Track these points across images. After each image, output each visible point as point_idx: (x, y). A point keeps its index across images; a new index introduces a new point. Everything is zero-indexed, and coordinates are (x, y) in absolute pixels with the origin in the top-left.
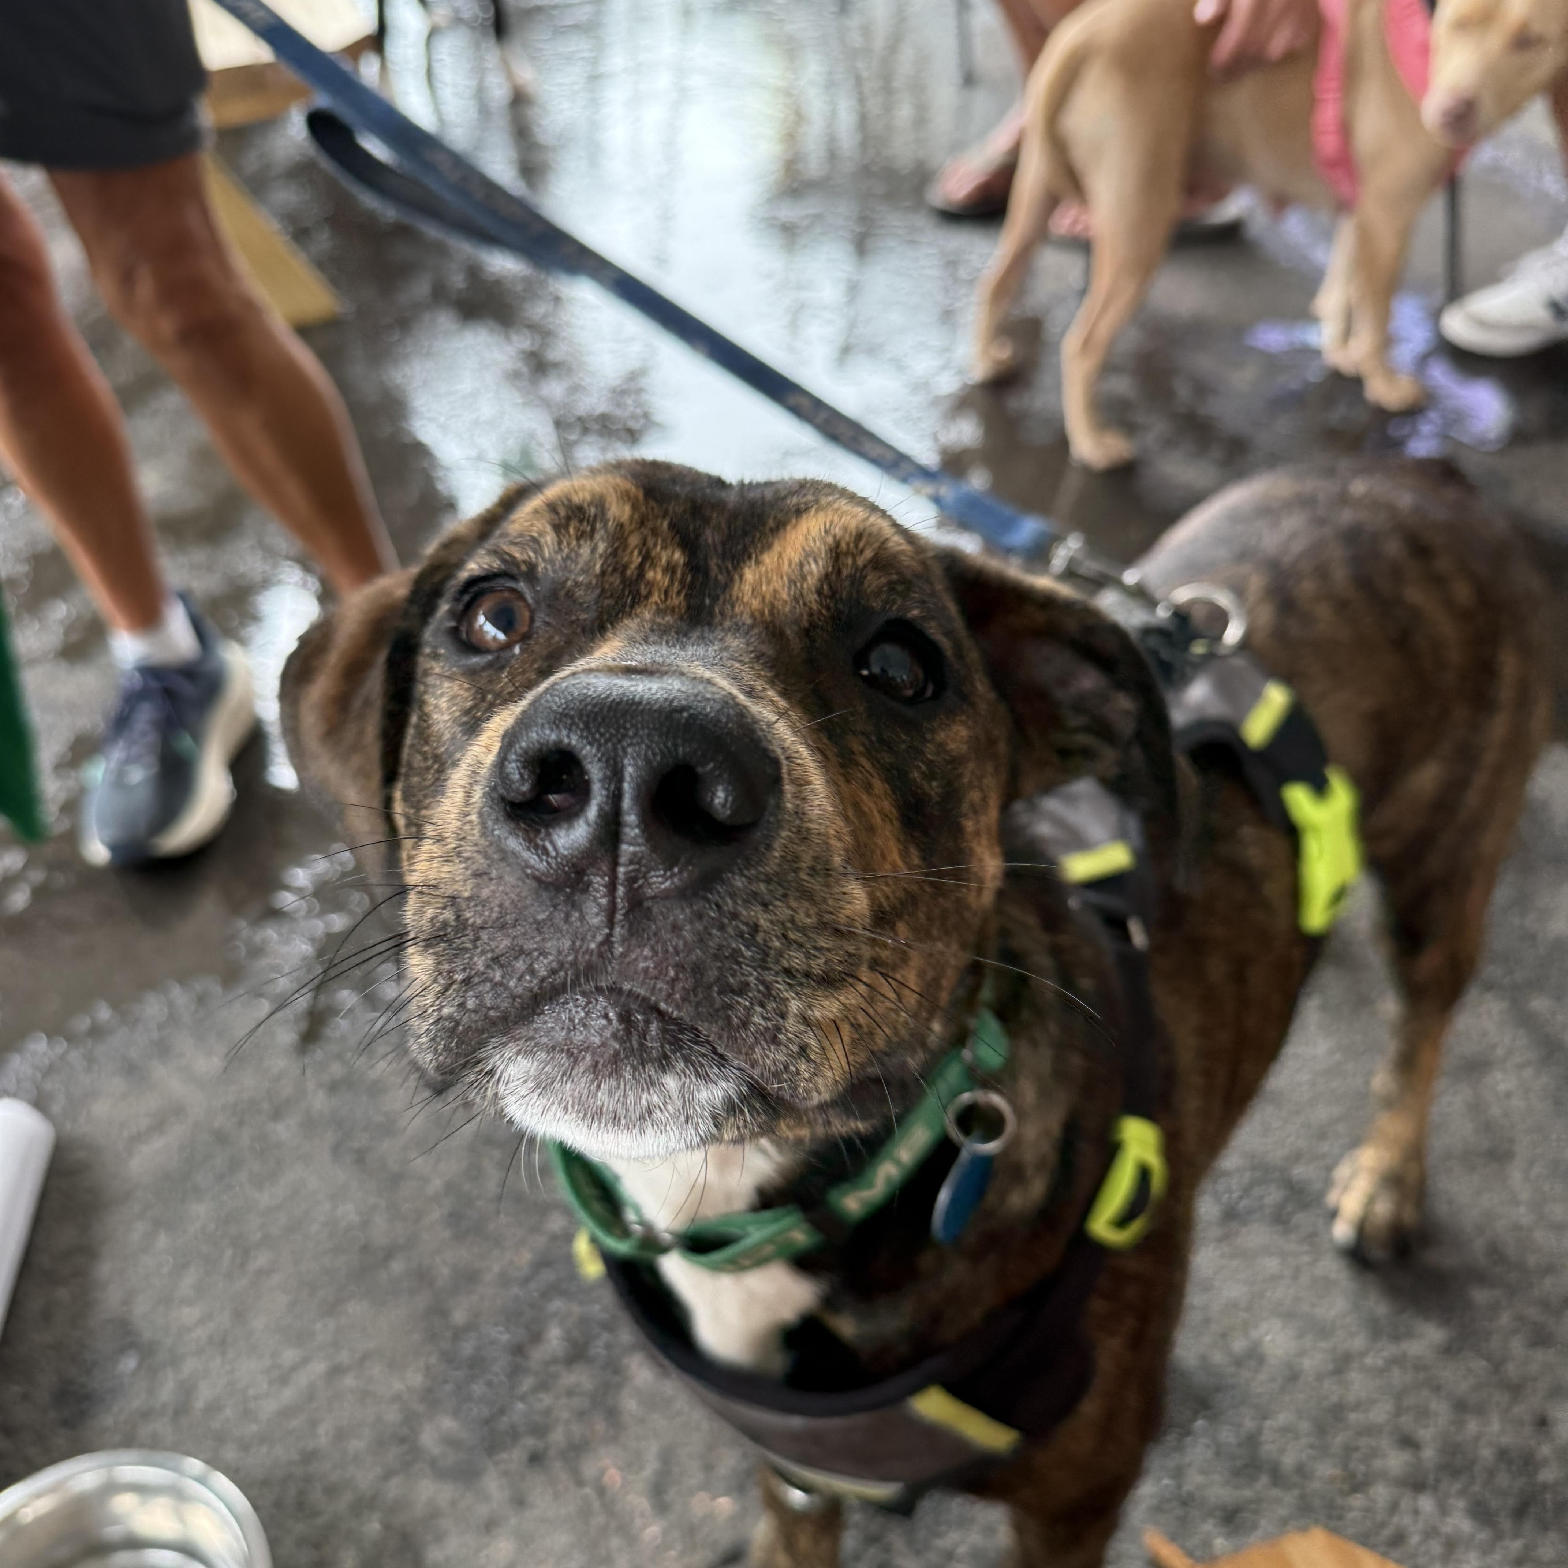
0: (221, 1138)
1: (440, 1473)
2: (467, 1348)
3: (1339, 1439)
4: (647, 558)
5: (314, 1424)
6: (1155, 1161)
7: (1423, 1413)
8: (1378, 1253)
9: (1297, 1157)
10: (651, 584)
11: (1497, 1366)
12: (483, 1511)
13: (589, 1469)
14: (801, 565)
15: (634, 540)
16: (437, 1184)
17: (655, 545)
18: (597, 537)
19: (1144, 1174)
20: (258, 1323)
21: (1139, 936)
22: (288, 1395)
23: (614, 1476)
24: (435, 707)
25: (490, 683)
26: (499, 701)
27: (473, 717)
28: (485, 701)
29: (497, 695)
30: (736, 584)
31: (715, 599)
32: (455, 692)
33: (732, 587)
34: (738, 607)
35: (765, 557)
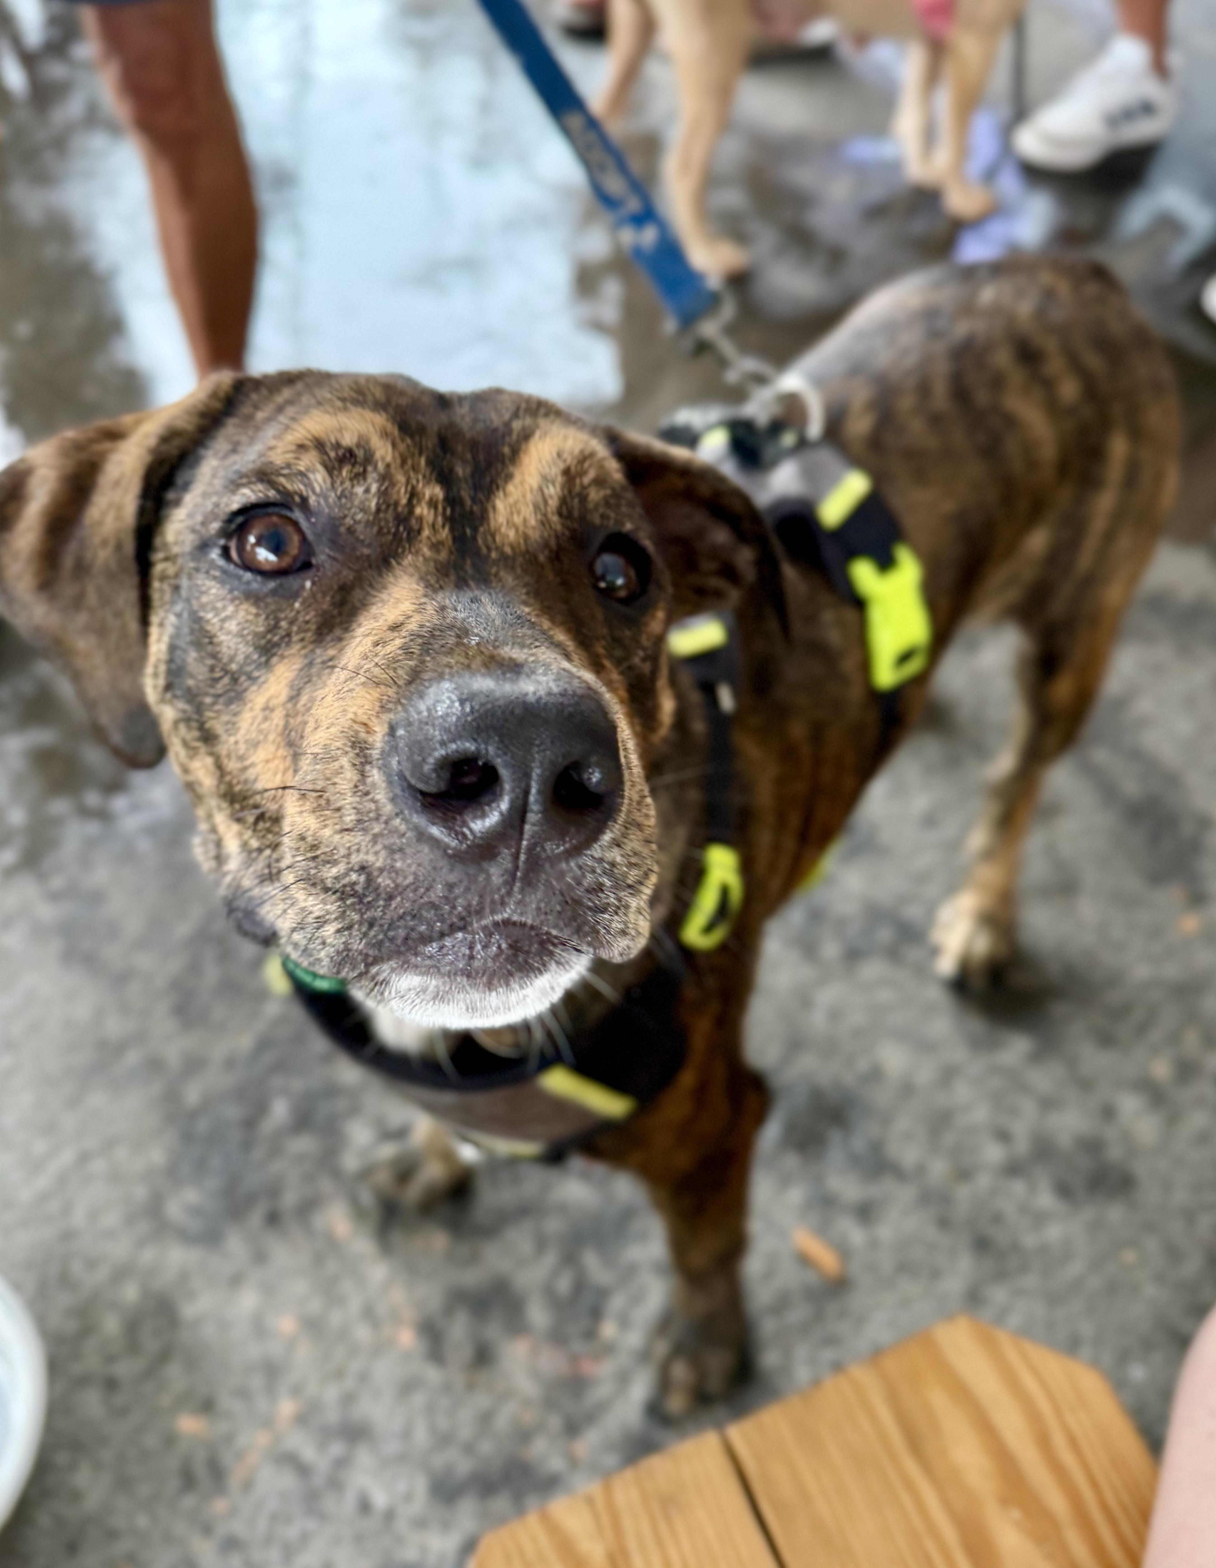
1: (186, 1237)
2: (202, 1126)
3: (949, 1140)
4: (414, 495)
5: (69, 1205)
6: (733, 880)
7: (1015, 1111)
10: (420, 519)
12: (228, 1268)
13: (320, 1223)
14: (541, 490)
15: (400, 478)
16: (161, 981)
17: (418, 481)
18: (369, 480)
19: (725, 892)
21: (726, 699)
22: (43, 1182)
23: (342, 1228)
24: (221, 628)
25: (281, 610)
26: (295, 628)
27: (269, 641)
28: (280, 628)
29: (292, 623)
30: (491, 515)
31: (475, 530)
32: (243, 617)
33: (488, 519)
34: (498, 539)
35: (510, 488)
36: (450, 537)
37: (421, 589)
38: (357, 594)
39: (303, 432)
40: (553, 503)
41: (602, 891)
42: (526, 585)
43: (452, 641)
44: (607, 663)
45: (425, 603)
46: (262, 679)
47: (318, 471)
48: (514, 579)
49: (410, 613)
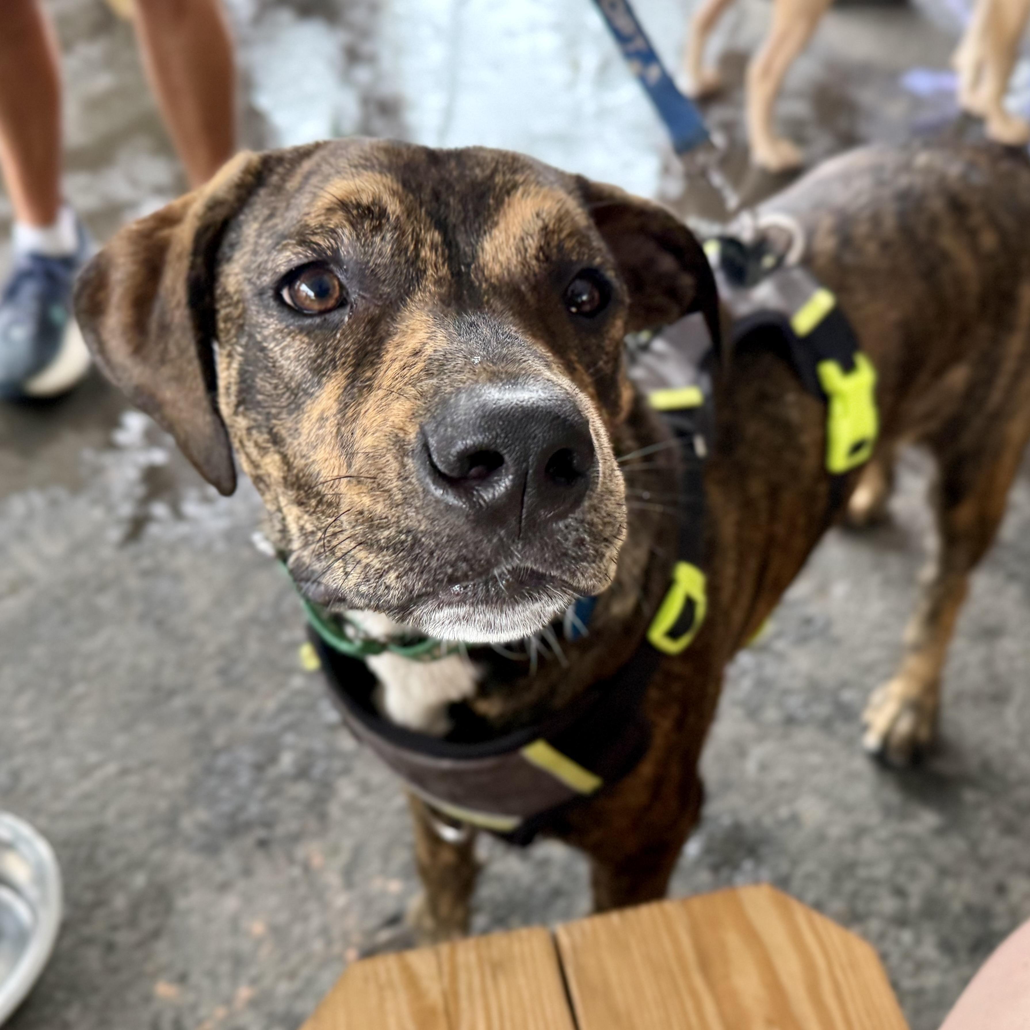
0: (59, 603)
2: (222, 762)
3: (849, 886)
4: (418, 242)
5: (104, 807)
6: (699, 596)
7: (913, 874)
8: (897, 759)
9: (844, 684)
10: (425, 261)
11: (974, 846)
12: (219, 877)
13: (300, 852)
15: (408, 228)
16: (211, 648)
17: (421, 230)
18: (385, 231)
20: (73, 734)
21: (700, 448)
23: (317, 861)
24: (282, 355)
25: (326, 340)
26: (338, 354)
27: (320, 365)
28: (326, 354)
29: (335, 349)
30: (480, 254)
31: (468, 266)
32: (299, 346)
33: (478, 257)
34: (486, 273)
35: (496, 232)
36: (449, 272)
37: (431, 320)
38: (383, 326)
39: (329, 196)
40: (532, 251)
41: (584, 545)
42: (511, 308)
43: (460, 362)
44: (578, 366)
45: (435, 332)
46: (317, 394)
47: (345, 227)
48: (502, 304)
49: (425, 341)
